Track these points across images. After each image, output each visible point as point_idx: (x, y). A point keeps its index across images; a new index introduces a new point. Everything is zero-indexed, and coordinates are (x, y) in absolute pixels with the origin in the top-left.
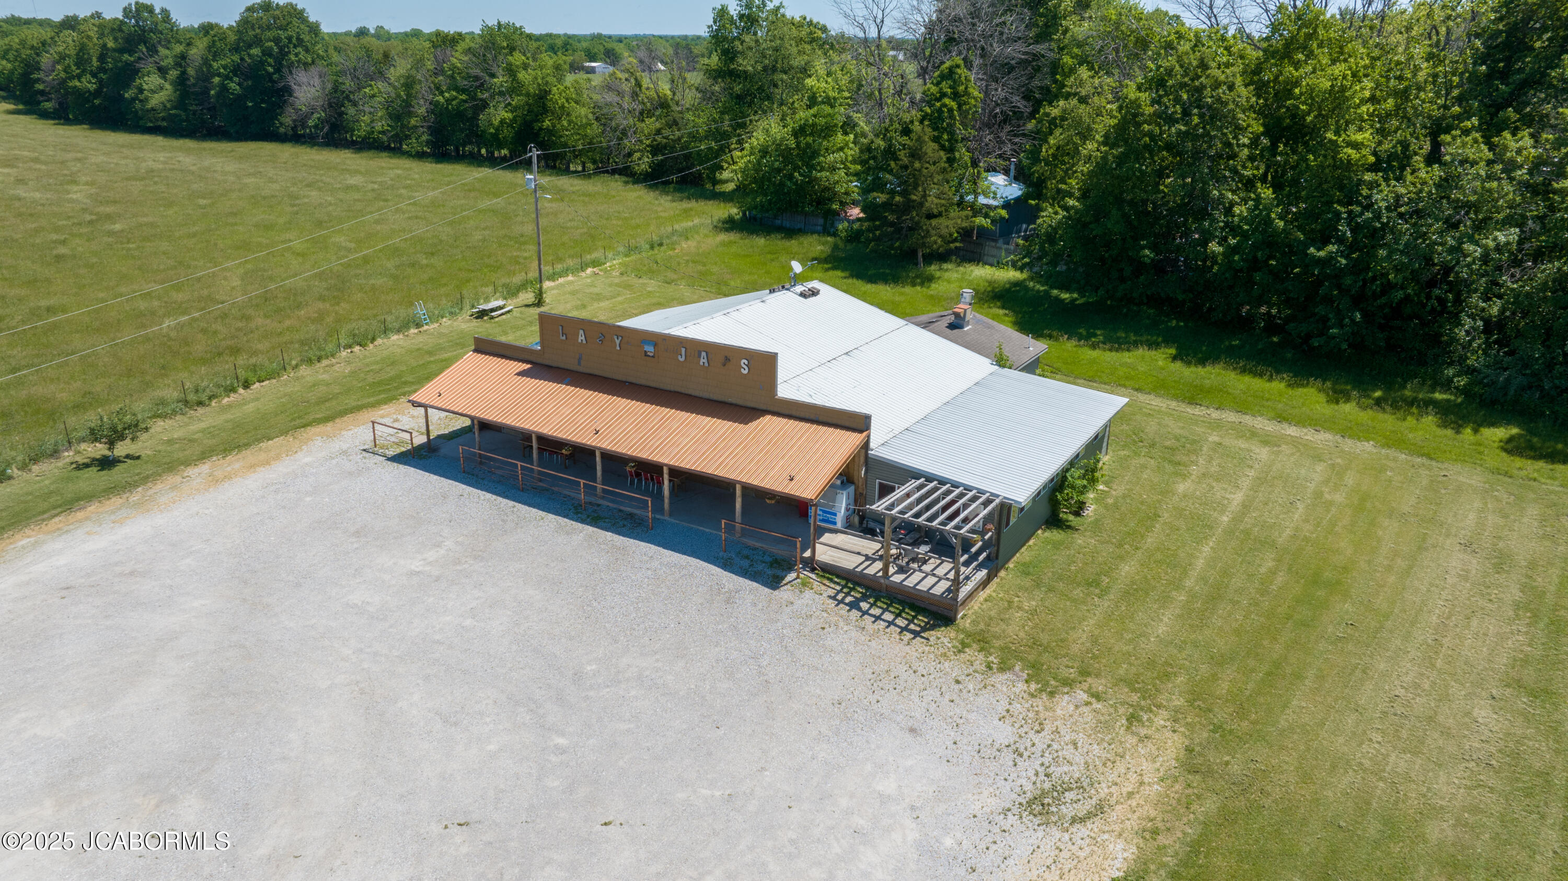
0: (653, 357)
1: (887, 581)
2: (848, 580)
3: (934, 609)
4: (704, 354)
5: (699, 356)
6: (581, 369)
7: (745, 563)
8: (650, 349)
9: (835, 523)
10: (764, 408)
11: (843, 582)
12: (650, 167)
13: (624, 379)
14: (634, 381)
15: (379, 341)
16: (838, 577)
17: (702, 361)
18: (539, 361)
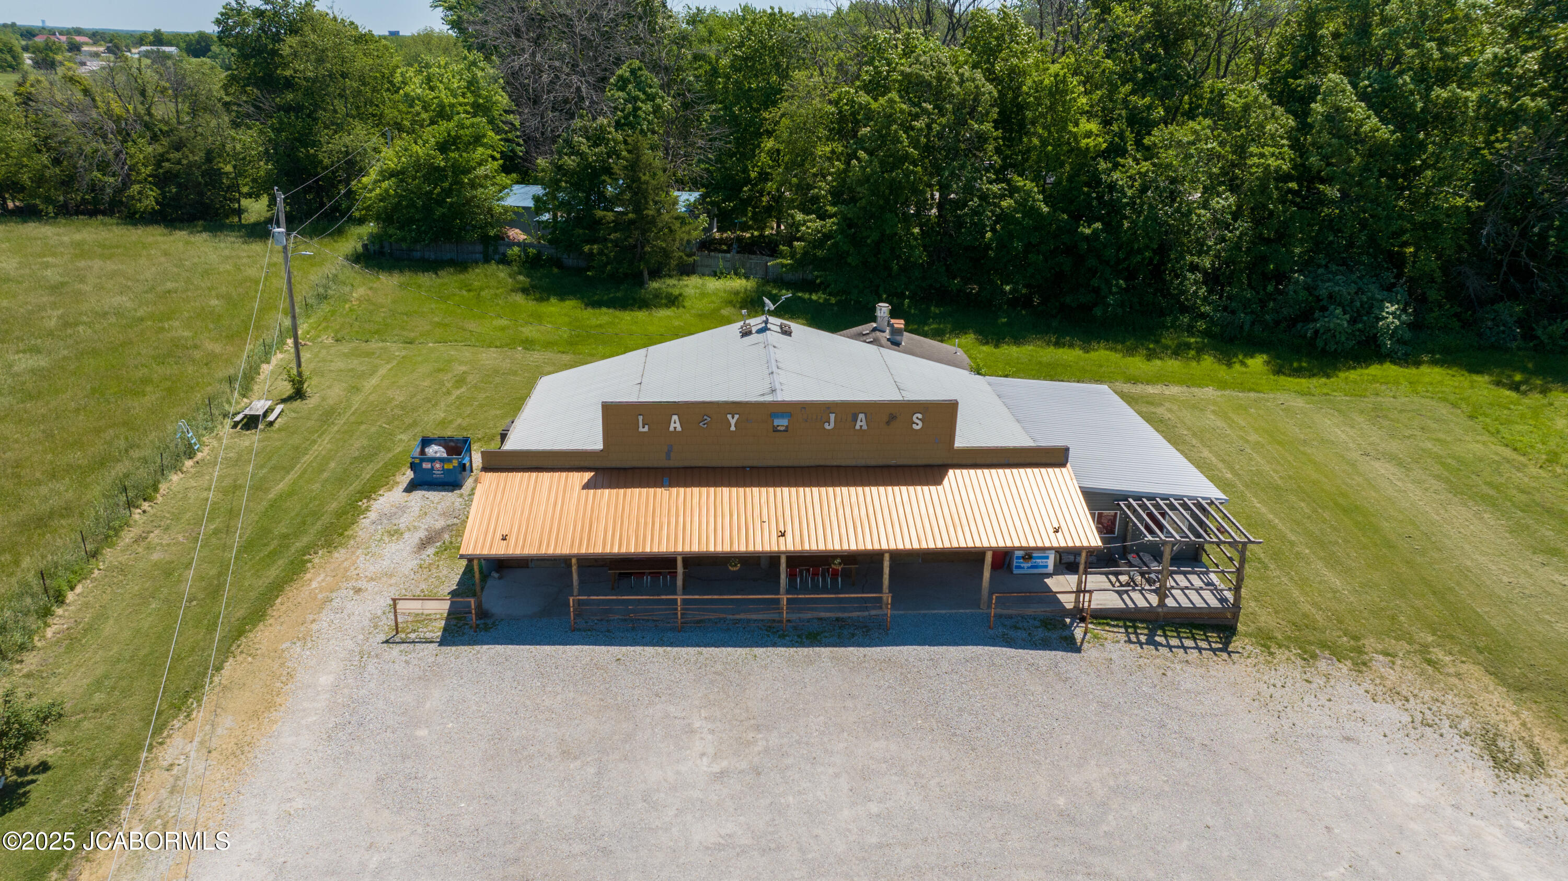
0: (786, 431)
1: (1165, 609)
2: (1125, 620)
3: (1214, 622)
4: (861, 416)
5: (855, 419)
6: (671, 464)
7: (1022, 634)
8: (782, 423)
9: (1046, 567)
10: (939, 462)
11: (1121, 623)
12: (157, 203)
13: (740, 464)
14: (755, 464)
15: (163, 487)
16: (1112, 619)
17: (859, 423)
18: (598, 464)
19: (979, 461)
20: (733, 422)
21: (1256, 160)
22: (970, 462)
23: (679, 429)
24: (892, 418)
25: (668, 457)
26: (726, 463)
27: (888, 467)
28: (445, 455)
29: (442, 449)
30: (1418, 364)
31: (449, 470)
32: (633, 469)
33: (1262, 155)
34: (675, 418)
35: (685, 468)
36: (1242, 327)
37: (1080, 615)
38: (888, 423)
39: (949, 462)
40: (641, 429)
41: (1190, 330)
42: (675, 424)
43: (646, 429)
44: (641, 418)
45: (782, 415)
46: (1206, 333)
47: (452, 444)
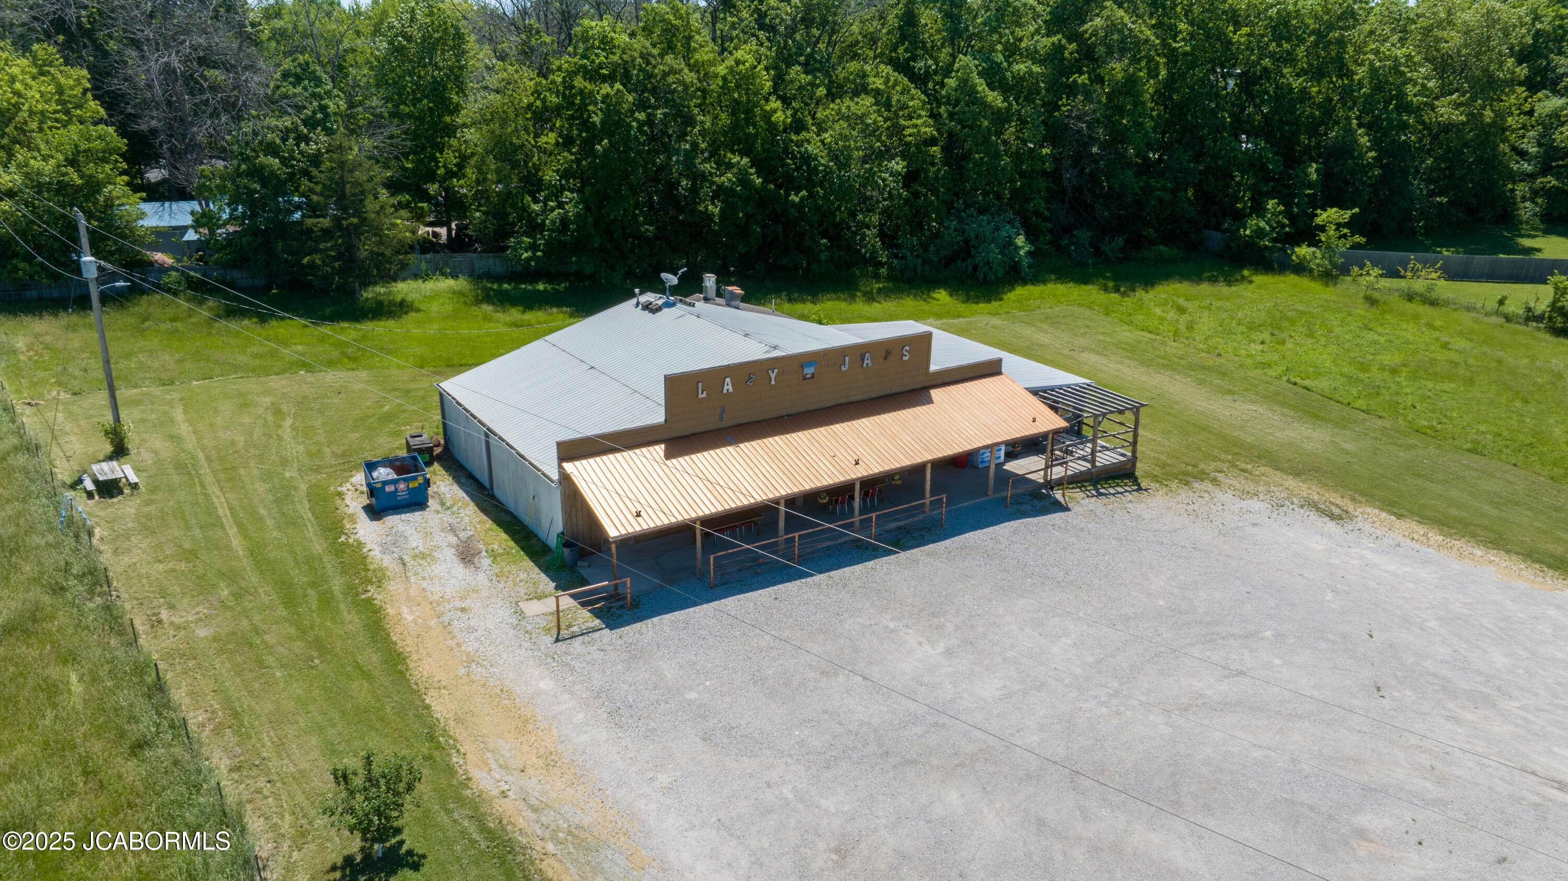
3: (1121, 473)
8: (809, 371)
10: (919, 386)
17: (866, 362)
18: (667, 435)
19: (946, 380)
20: (773, 376)
21: (910, 131)
22: (940, 382)
23: (731, 390)
24: (888, 353)
25: (721, 419)
26: (767, 416)
27: (887, 396)
28: (395, 476)
29: (389, 470)
30: (1044, 282)
31: (413, 489)
32: (694, 434)
33: (915, 126)
34: (728, 380)
35: (736, 426)
36: (915, 269)
37: (1050, 485)
38: (885, 358)
39: (930, 383)
40: (700, 396)
41: (877, 277)
42: (728, 386)
43: (704, 395)
44: (700, 385)
45: (809, 364)
46: (890, 278)
47: (398, 463)
